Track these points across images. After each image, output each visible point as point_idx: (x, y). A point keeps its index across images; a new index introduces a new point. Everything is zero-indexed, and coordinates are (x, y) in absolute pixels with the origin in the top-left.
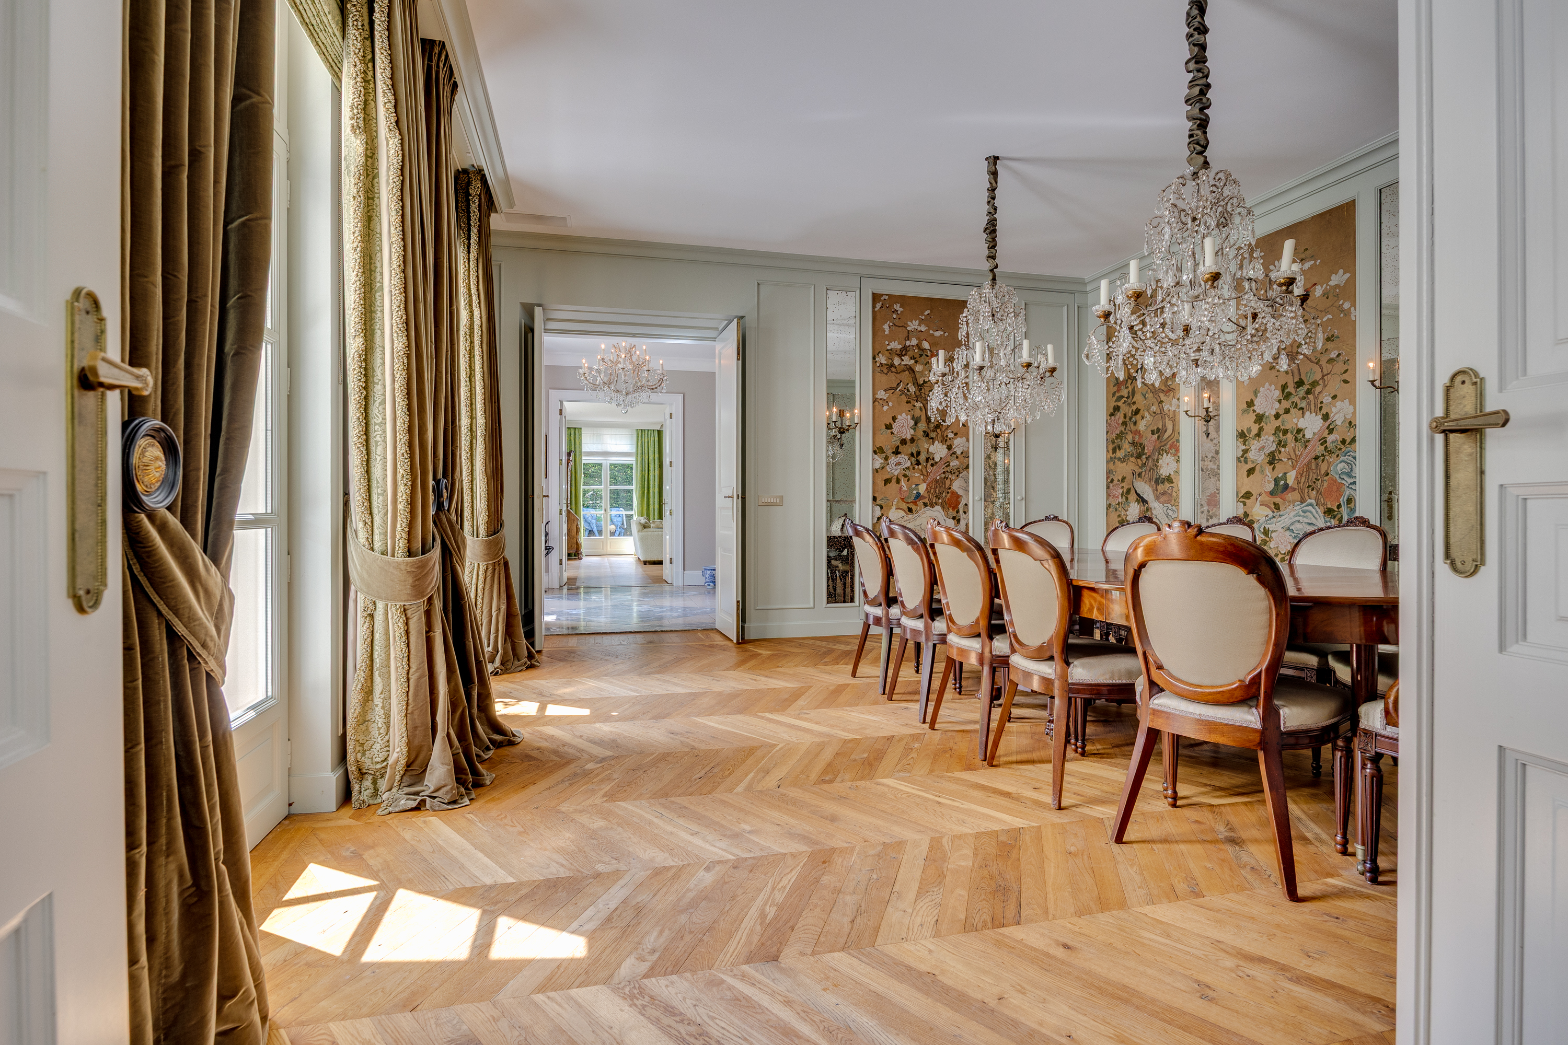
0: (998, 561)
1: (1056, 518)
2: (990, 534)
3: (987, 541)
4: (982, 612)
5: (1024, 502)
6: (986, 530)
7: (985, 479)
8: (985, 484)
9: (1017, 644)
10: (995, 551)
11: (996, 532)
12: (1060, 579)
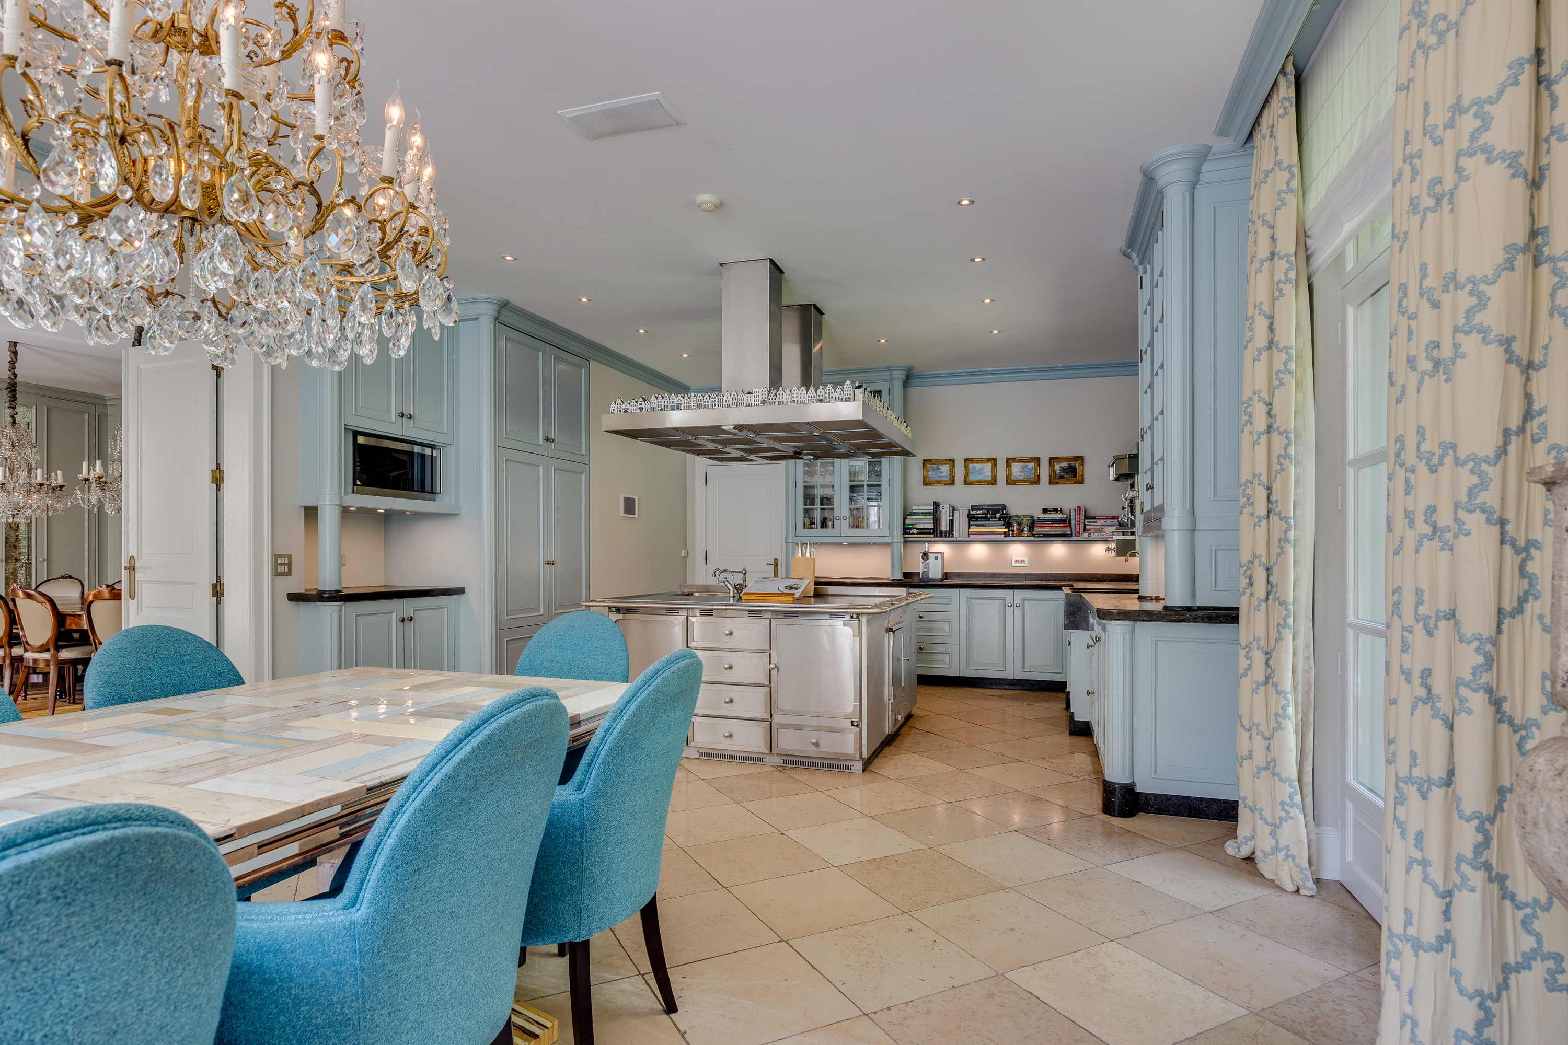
0: (15, 605)
1: (70, 577)
2: (10, 591)
3: (7, 594)
4: (4, 633)
5: (45, 563)
6: (6, 589)
7: (6, 539)
8: (6, 543)
9: (27, 647)
10: (13, 600)
11: (14, 590)
12: (53, 611)
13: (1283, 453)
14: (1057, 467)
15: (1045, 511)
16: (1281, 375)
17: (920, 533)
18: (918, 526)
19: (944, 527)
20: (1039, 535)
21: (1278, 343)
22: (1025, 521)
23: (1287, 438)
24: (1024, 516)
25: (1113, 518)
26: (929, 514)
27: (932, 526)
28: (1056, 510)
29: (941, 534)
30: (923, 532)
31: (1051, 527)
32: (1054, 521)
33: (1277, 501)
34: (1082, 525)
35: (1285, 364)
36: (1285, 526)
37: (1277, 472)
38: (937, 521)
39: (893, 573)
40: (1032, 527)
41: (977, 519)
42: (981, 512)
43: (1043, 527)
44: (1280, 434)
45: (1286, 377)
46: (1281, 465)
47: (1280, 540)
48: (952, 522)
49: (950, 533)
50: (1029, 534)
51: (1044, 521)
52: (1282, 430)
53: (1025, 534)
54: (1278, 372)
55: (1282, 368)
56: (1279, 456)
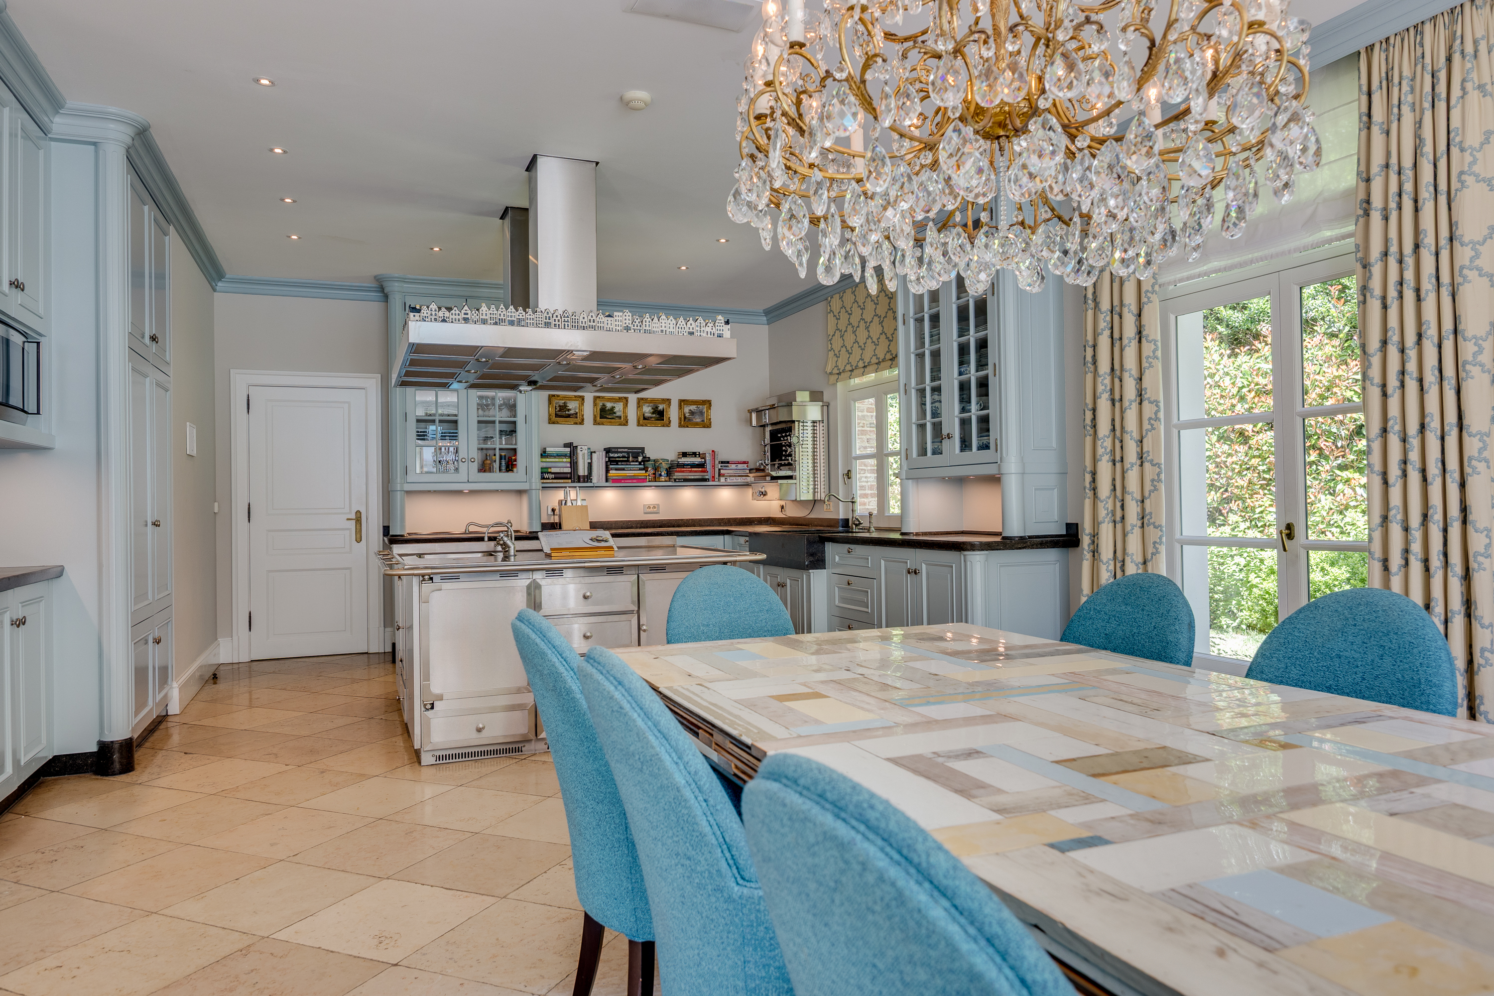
13: (1153, 416)
14: (687, 410)
15: (685, 455)
16: (1150, 360)
17: (555, 478)
18: (553, 470)
19: (582, 471)
20: (680, 480)
21: (1147, 336)
22: (665, 466)
23: (1157, 406)
24: (664, 460)
25: (744, 463)
26: (565, 456)
27: (568, 470)
28: (694, 454)
29: (579, 479)
30: (559, 476)
31: (691, 471)
32: (693, 466)
33: (1148, 452)
34: (717, 470)
35: (1154, 352)
36: (1158, 470)
37: (1147, 430)
38: (574, 465)
39: (530, 524)
40: (669, 473)
41: (617, 462)
42: (620, 455)
43: (683, 472)
44: (1150, 402)
45: (1154, 362)
46: (1152, 425)
47: (1153, 481)
48: (590, 465)
49: (588, 478)
50: (667, 479)
51: (683, 465)
52: (1152, 399)
53: (663, 478)
54: (1148, 357)
55: (1151, 354)
56: (1150, 419)
